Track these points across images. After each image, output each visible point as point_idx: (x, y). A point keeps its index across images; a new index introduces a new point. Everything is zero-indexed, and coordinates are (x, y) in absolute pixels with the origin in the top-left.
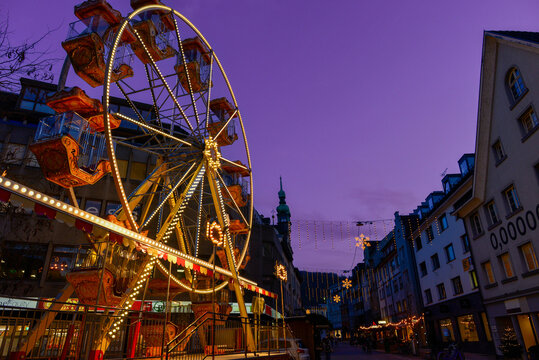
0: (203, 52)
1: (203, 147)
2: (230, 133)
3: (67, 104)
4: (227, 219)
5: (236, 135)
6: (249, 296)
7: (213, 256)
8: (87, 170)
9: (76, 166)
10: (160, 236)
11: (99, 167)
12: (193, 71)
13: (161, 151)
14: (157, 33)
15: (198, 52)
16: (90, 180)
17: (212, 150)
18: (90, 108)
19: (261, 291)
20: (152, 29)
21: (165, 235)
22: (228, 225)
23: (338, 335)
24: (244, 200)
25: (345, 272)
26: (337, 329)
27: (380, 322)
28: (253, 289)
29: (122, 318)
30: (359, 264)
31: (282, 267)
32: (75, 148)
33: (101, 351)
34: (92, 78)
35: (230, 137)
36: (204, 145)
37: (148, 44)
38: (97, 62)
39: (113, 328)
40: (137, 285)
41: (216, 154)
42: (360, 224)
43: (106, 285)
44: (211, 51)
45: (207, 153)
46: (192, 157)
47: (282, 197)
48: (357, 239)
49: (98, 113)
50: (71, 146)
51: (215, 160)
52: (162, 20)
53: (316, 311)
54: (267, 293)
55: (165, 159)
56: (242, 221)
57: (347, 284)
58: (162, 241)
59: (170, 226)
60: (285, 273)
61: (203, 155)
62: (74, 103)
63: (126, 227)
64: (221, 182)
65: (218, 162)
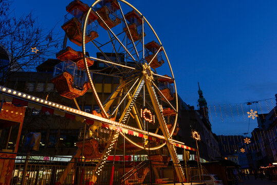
0: (138, 18)
1: (142, 69)
2: (159, 60)
3: (65, 56)
4: (161, 108)
5: (163, 61)
6: (180, 151)
7: (158, 130)
8: (78, 88)
9: (72, 87)
10: (121, 120)
11: (85, 86)
12: (132, 29)
13: (120, 75)
14: (110, 13)
15: (135, 18)
16: (80, 93)
17: (148, 70)
18: (77, 56)
19: (185, 147)
20: (107, 11)
21: (123, 119)
22: (162, 111)
23: (247, 172)
24: (172, 96)
25: (245, 134)
26: (246, 169)
27: (274, 164)
28: (180, 146)
29: (102, 164)
30: (255, 129)
31: (196, 132)
32: (71, 78)
33: (92, 182)
34: (78, 41)
35: (160, 63)
36: (142, 67)
37: (105, 19)
38: (78, 32)
39: (98, 170)
40: (110, 146)
41: (150, 72)
42: (249, 104)
43: (95, 147)
44: (142, 16)
45: (144, 72)
46: (137, 76)
47: (201, 94)
48: (248, 113)
49: (81, 58)
50: (68, 77)
51: (150, 75)
52: (112, 4)
53: (231, 158)
54: (189, 148)
55: (124, 79)
56: (171, 108)
57: (247, 141)
58: (122, 122)
59: (126, 114)
60: (199, 136)
61: (142, 74)
62: (69, 55)
63: (103, 117)
64: (155, 87)
65: (152, 77)
